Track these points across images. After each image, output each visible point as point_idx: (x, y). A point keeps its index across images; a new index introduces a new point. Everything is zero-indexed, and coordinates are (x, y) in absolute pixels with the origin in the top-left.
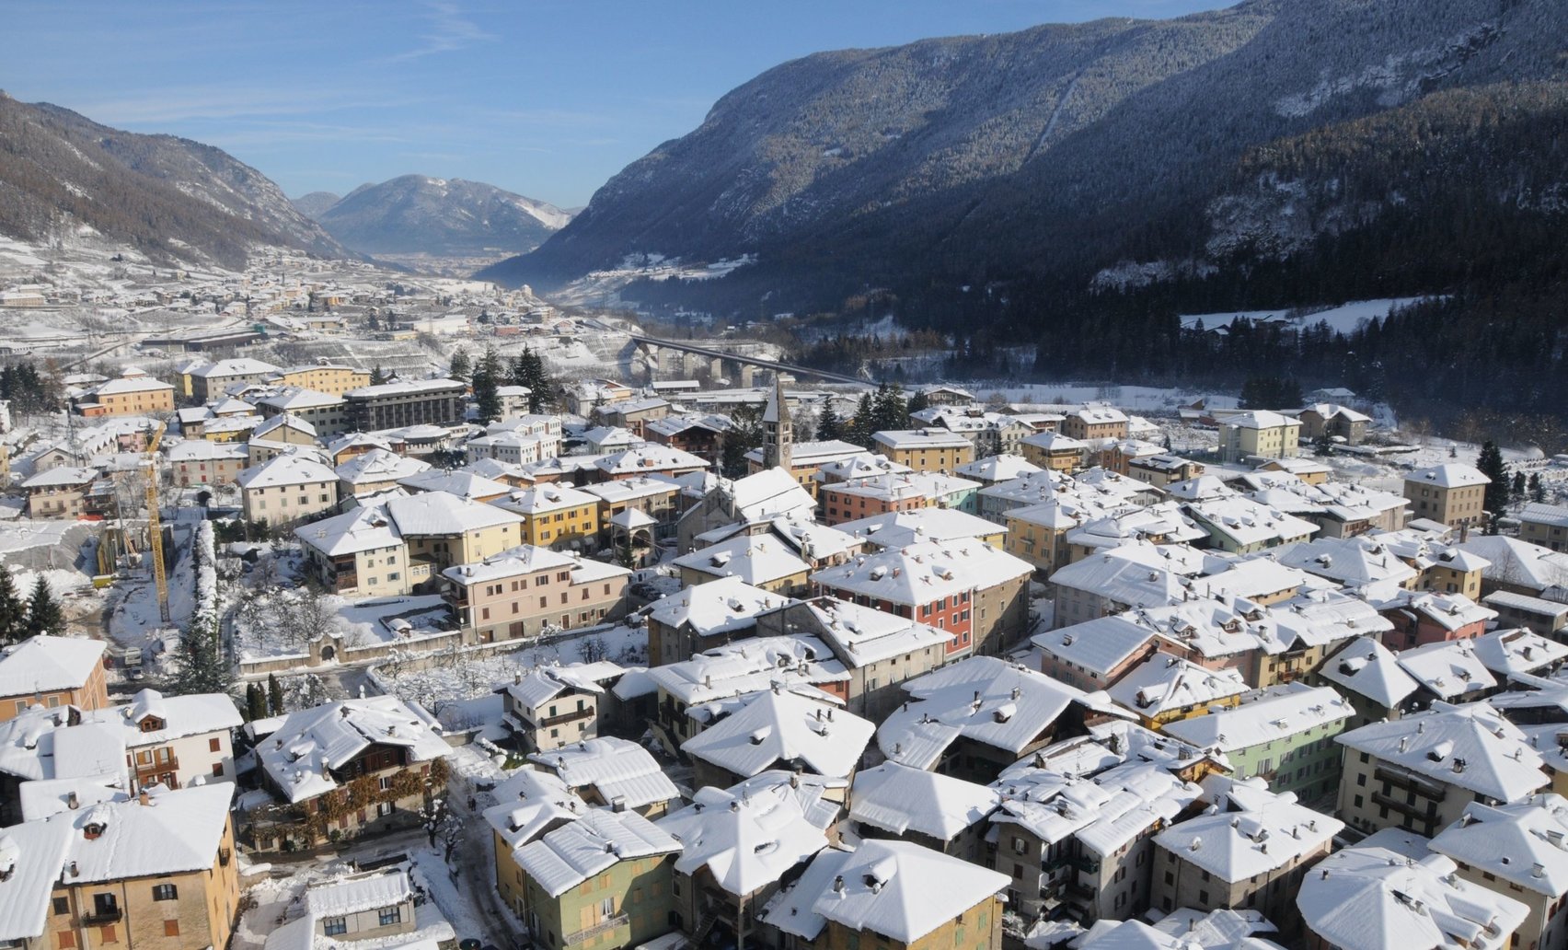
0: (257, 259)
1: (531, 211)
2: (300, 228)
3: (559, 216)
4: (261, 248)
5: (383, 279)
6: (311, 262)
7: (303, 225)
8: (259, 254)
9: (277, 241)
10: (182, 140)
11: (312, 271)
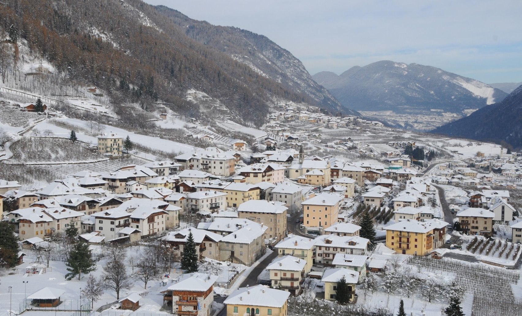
0: (278, 113)
1: (465, 85)
2: (314, 91)
3: (484, 88)
4: (282, 103)
5: (397, 138)
6: (326, 118)
7: (316, 90)
8: (280, 108)
9: (297, 99)
10: (243, 31)
11: (327, 127)
